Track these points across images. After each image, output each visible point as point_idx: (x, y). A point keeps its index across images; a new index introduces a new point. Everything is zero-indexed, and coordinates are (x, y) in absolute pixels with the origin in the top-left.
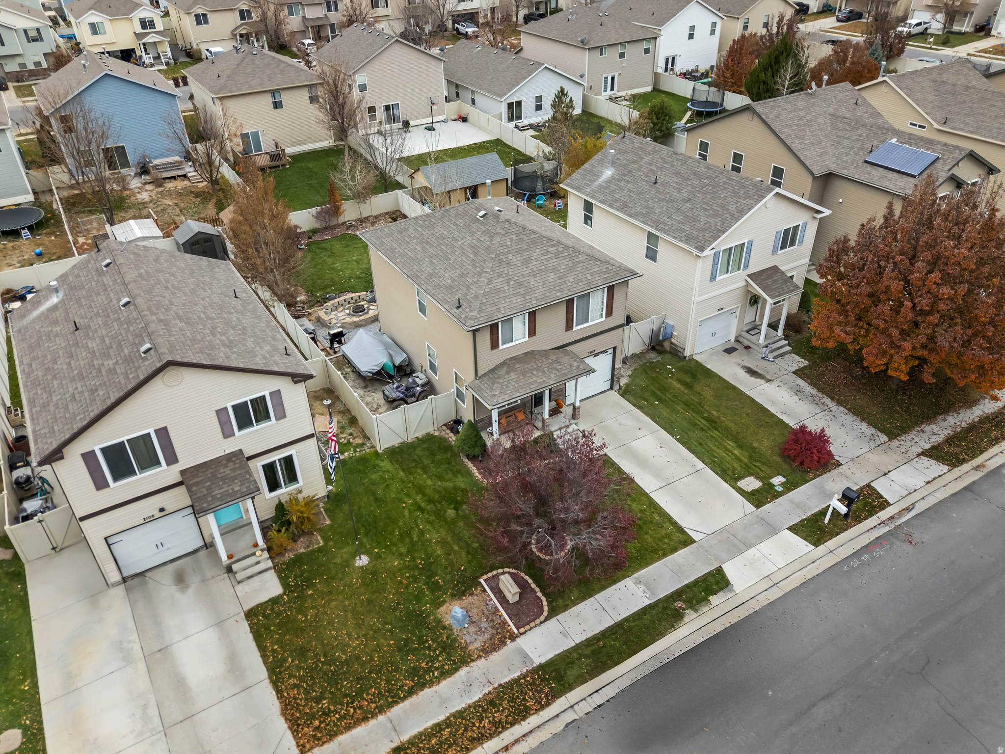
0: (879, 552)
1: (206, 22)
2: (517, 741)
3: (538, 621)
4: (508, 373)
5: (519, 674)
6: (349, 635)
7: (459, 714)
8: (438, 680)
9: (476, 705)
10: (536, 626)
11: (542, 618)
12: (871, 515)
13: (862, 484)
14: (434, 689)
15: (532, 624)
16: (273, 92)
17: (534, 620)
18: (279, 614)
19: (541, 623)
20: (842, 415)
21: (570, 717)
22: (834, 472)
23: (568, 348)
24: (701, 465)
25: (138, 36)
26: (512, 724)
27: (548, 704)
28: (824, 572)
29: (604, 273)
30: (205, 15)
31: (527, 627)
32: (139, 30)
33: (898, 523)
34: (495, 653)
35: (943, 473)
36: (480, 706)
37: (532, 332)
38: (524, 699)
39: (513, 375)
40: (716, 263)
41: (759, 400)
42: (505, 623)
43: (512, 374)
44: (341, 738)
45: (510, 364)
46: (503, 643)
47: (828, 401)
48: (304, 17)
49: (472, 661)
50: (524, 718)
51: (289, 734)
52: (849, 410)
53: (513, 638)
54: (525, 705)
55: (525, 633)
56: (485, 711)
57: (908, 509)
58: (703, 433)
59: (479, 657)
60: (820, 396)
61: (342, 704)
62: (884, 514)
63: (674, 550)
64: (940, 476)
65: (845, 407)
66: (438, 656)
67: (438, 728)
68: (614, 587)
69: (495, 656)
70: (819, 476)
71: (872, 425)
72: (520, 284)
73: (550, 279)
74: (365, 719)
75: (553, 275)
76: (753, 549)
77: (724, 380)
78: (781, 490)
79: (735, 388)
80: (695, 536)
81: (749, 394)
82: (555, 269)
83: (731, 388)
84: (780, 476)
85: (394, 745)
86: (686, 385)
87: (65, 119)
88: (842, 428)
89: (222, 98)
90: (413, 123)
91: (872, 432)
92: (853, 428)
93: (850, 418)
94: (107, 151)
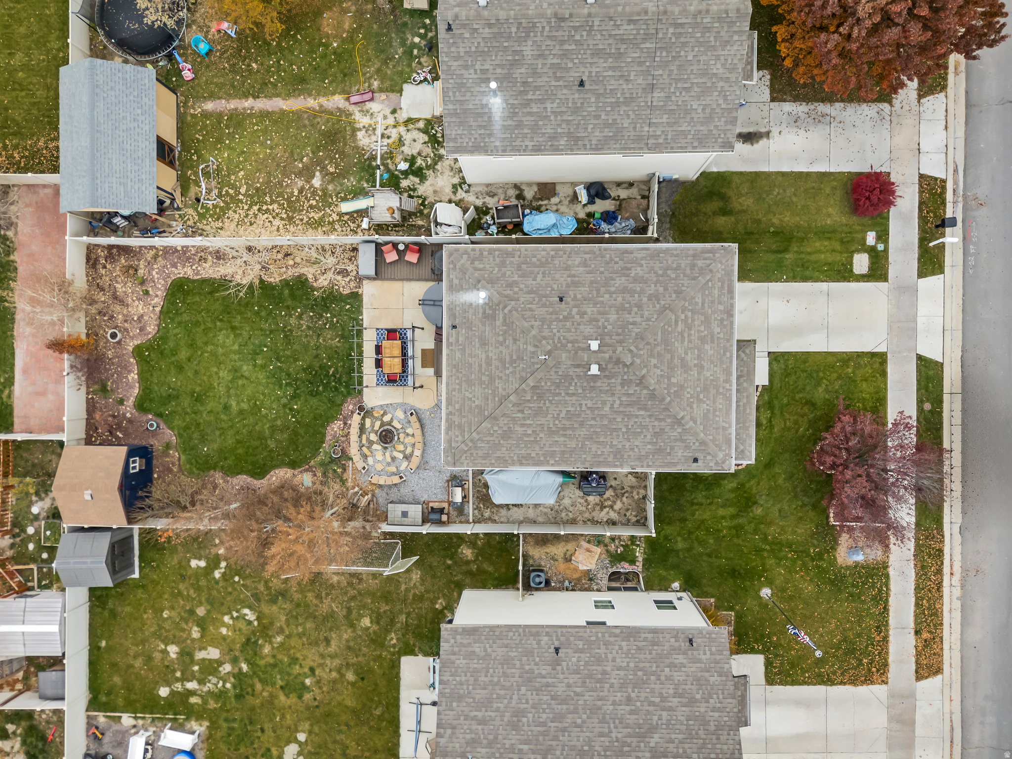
0: (974, 234)
2: (952, 566)
7: (918, 589)
8: (888, 589)
9: (918, 578)
12: (945, 206)
13: (916, 180)
14: (892, 593)
20: (844, 113)
21: (956, 529)
24: (824, 285)
26: (942, 563)
27: (943, 536)
28: (964, 288)
33: (961, 193)
35: (945, 105)
36: (920, 575)
41: (786, 168)
46: (887, 536)
47: (823, 108)
49: (888, 563)
51: (871, 687)
52: (842, 101)
54: (936, 551)
57: (956, 171)
59: (888, 557)
60: (812, 107)
61: (871, 652)
62: (949, 196)
63: (885, 374)
64: (946, 111)
65: (837, 101)
67: (917, 605)
71: (869, 101)
74: (887, 642)
75: (707, 347)
76: (918, 319)
77: (741, 173)
78: (882, 245)
79: (757, 174)
80: (882, 349)
81: (773, 169)
82: (702, 340)
83: (755, 177)
84: (869, 233)
85: (913, 632)
86: (725, 212)
88: (856, 129)
91: (875, 110)
92: (862, 120)
93: (850, 110)
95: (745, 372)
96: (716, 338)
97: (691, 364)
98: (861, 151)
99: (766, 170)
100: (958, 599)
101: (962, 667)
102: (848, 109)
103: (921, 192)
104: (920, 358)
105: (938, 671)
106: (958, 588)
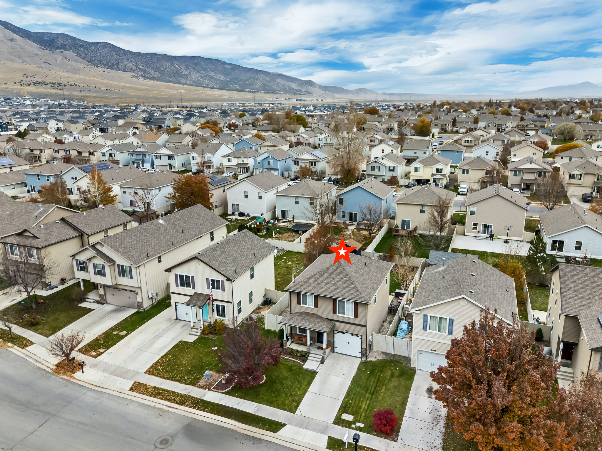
1: (468, 173)
2: (172, 407)
3: (220, 391)
4: (298, 316)
5: (196, 397)
6: (186, 360)
7: (173, 392)
8: (182, 383)
9: (178, 393)
10: (218, 392)
11: (222, 391)
14: (180, 384)
15: (217, 391)
16: (422, 206)
18: (184, 345)
19: (220, 392)
20: (438, 431)
22: (388, 441)
23: (334, 322)
24: (342, 398)
25: (433, 175)
26: (177, 403)
29: (355, 296)
30: (468, 171)
31: (215, 390)
32: (435, 172)
34: (200, 389)
37: (316, 305)
38: (187, 402)
39: (299, 318)
40: (425, 320)
41: (410, 400)
42: (213, 385)
44: (153, 376)
45: (302, 314)
46: (206, 389)
47: (442, 423)
48: (522, 178)
49: (194, 386)
50: (181, 405)
51: (149, 368)
52: (445, 432)
53: (209, 390)
54: (185, 403)
55: (214, 391)
56: (178, 396)
58: (364, 392)
59: (197, 387)
60: (443, 418)
61: (163, 371)
63: (284, 409)
65: (445, 430)
66: (191, 378)
67: (167, 390)
68: (251, 402)
70: (377, 436)
71: (443, 444)
72: (318, 284)
73: (331, 288)
74: (161, 377)
76: (306, 430)
77: (412, 384)
78: (354, 427)
79: (410, 389)
80: (298, 412)
81: (411, 395)
83: (408, 389)
84: (363, 425)
85: (157, 386)
86: (392, 375)
87: (341, 199)
88: (427, 434)
89: (398, 204)
90: (499, 237)
91: (438, 446)
92: (432, 438)
93: (439, 434)
94: (351, 214)
95: (316, 326)
96: (335, 290)
98: (413, 433)
99: (411, 392)
101: (124, 398)
102: (440, 434)
104: (284, 425)
105: (131, 389)
106: (159, 407)
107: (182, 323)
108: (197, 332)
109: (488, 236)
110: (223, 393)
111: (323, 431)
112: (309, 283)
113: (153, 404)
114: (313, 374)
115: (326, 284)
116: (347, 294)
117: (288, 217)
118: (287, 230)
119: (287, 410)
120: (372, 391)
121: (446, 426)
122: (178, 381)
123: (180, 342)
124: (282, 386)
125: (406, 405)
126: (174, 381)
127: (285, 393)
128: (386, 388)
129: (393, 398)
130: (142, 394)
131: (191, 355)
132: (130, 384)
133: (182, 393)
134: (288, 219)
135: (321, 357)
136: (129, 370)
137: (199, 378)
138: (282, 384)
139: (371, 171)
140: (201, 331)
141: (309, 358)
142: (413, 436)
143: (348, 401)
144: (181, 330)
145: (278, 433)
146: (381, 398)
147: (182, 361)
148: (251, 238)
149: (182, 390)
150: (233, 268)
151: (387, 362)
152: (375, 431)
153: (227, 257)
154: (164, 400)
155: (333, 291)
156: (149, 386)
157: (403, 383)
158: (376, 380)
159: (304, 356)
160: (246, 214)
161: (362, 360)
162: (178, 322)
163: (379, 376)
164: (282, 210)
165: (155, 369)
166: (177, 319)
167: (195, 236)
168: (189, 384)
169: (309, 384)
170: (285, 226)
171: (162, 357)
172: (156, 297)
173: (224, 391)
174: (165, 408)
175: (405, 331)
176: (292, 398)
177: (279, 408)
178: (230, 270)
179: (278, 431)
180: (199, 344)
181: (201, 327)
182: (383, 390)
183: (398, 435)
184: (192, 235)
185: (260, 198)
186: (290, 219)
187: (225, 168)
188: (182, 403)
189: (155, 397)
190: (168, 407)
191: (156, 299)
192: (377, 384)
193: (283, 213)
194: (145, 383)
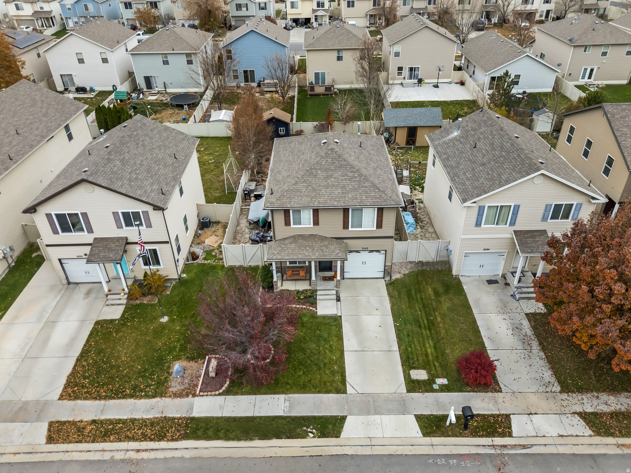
0: (469, 464)
1: (353, 6)
2: (146, 450)
3: (213, 393)
4: (291, 243)
5: (179, 416)
6: (126, 354)
7: (133, 421)
8: (141, 397)
9: (144, 420)
10: (211, 395)
11: (217, 393)
12: (487, 436)
13: (503, 412)
14: (137, 401)
15: (209, 393)
16: (339, 51)
17: (211, 391)
18: (107, 328)
19: (215, 395)
20: (538, 358)
22: (490, 394)
23: (345, 241)
24: (396, 347)
25: (314, 11)
26: (151, 440)
27: (176, 440)
28: (412, 455)
29: (376, 198)
30: (353, 3)
31: (206, 394)
32: (315, 7)
33: (505, 452)
34: (179, 399)
35: (583, 434)
36: (146, 422)
37: (316, 222)
38: (168, 431)
39: (293, 246)
40: (481, 213)
41: (479, 323)
42: (197, 386)
43: (293, 244)
44: (79, 402)
45: (296, 238)
46: (187, 395)
47: (535, 344)
48: (412, 7)
49: (165, 397)
50: (160, 440)
51: (62, 387)
52: (547, 357)
53: (194, 395)
54: (165, 434)
55: (203, 396)
56: (145, 426)
57: (524, 447)
58: (418, 329)
59: (170, 396)
60: (533, 338)
61: (93, 385)
62: (498, 441)
63: (328, 392)
64: (577, 436)
65: (545, 354)
66: (152, 385)
67: (119, 421)
68: (272, 396)
69: (178, 401)
70: (474, 392)
71: (556, 375)
74: (95, 399)
75: (339, 190)
76: (379, 416)
77: (467, 299)
78: (437, 387)
79: (470, 308)
80: (349, 390)
81: (476, 316)
82: (344, 187)
83: (467, 306)
84: (446, 380)
85: (95, 418)
86: (437, 293)
87: (229, 52)
88: (528, 367)
89: (308, 51)
90: (426, 81)
91: (551, 380)
92: (537, 371)
93: (542, 363)
94: (245, 72)
95: (325, 254)
96: (345, 195)
97: (329, 181)
98: (512, 371)
99: (474, 312)
100: (113, 457)
101: (44, 462)
103: (493, 416)
104: (343, 418)
105: (50, 440)
106: (122, 458)
107: (84, 289)
108: (120, 299)
109: (416, 81)
110: (220, 394)
111: (403, 410)
112: (299, 191)
113: (107, 456)
114: (336, 321)
115: (327, 188)
116: (364, 198)
117: (157, 87)
118: (164, 105)
119: (334, 391)
120: (426, 325)
121: (542, 349)
122: (131, 396)
123: (97, 323)
124: (305, 354)
125: (480, 332)
126: (124, 397)
127: (316, 365)
128: (440, 314)
129: (459, 326)
130: (77, 442)
131: (130, 342)
132: (43, 429)
133: (150, 416)
134: (157, 89)
135: (334, 292)
136: (26, 403)
137: (166, 380)
138: (303, 350)
139: (237, 10)
140: (126, 296)
141: (318, 297)
142: (516, 376)
143: (406, 349)
144: (87, 300)
145: (343, 435)
146: (443, 331)
147: (119, 357)
148: (155, 129)
149: (148, 411)
150: (155, 187)
151: (417, 275)
152: (468, 385)
153: (136, 170)
154: (124, 441)
155: (341, 197)
156: (82, 421)
157: (456, 301)
158: (421, 306)
159: (310, 297)
160: (88, 89)
161: (385, 281)
162: (74, 288)
163: (421, 298)
164: (145, 77)
165: (76, 386)
166: (69, 283)
167: (43, 137)
168: (154, 397)
169: (340, 338)
170: (156, 100)
171: (78, 360)
172: (11, 253)
173: (221, 391)
174: (132, 455)
175: (413, 226)
176: (329, 369)
177: (319, 392)
178: (152, 191)
179: (340, 433)
180: (133, 318)
181: (124, 290)
182: (439, 319)
183: (497, 380)
184: (37, 136)
185: (105, 61)
186: (161, 88)
187: (15, 22)
188: (160, 437)
189: (105, 441)
190: (138, 451)
191: (11, 257)
192: (425, 312)
193: (148, 80)
194: (71, 419)
